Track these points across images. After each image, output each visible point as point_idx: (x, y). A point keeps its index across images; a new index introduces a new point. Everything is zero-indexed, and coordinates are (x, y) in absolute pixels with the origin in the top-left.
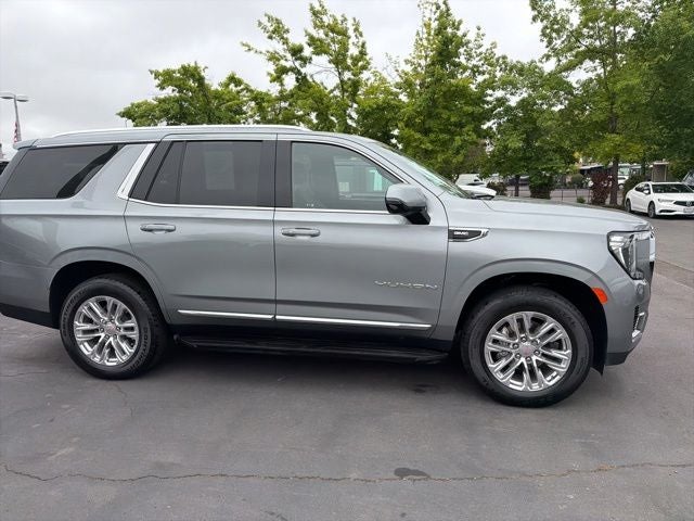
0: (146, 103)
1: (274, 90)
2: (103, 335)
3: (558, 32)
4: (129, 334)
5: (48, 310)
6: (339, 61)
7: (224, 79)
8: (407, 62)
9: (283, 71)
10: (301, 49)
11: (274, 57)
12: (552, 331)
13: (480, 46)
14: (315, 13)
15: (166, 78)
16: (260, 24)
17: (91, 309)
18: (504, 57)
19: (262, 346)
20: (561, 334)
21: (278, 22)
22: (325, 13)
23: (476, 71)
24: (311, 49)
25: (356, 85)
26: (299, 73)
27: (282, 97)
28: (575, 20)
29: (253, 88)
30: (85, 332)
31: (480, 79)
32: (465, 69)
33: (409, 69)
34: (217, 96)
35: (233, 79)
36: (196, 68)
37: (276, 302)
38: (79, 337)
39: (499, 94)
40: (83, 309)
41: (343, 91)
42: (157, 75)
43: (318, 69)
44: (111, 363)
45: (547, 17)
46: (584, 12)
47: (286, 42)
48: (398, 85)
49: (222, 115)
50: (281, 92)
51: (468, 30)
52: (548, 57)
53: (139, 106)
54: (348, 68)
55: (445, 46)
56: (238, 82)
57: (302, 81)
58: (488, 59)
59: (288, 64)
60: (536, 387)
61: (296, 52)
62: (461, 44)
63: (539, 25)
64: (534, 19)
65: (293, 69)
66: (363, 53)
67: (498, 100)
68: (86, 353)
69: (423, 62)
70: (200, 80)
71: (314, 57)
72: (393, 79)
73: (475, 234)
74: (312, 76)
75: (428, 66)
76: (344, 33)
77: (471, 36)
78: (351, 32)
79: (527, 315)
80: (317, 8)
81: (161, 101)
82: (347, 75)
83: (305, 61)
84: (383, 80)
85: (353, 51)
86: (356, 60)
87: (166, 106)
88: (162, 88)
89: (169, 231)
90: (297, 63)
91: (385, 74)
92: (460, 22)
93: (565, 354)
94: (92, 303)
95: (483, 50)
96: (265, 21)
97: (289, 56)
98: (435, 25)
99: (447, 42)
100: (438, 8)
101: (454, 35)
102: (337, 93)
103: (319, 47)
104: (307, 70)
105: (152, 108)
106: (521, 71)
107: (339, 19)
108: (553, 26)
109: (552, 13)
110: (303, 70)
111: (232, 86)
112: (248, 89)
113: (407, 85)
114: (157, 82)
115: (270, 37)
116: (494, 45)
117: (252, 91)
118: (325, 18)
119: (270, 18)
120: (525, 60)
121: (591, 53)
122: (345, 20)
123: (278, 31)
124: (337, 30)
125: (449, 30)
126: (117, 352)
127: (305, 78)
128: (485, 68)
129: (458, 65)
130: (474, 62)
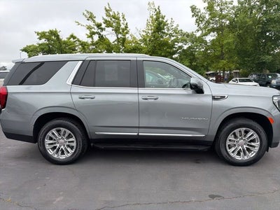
0: (33, 45)
1: (89, 41)
2: (58, 145)
3: (201, 21)
4: (71, 144)
5: (32, 135)
6: (117, 30)
7: (68, 36)
8: (143, 31)
9: (94, 33)
10: (101, 25)
11: (89, 28)
12: (252, 135)
14: (107, 11)
15: (42, 35)
17: (53, 134)
18: (181, 30)
20: (256, 136)
21: (91, 13)
22: (111, 11)
23: (171, 35)
24: (105, 25)
25: (124, 40)
27: (93, 44)
28: (207, 17)
29: (81, 40)
30: (50, 144)
31: (173, 38)
32: (167, 34)
33: (144, 34)
34: (65, 43)
35: (72, 36)
36: (56, 31)
37: (139, 127)
38: (47, 147)
39: (180, 44)
40: (50, 134)
41: (119, 42)
42: (38, 34)
43: (108, 33)
44: (63, 157)
45: (197, 15)
46: (210, 14)
47: (94, 22)
48: (140, 40)
49: (67, 51)
50: (92, 42)
51: (167, 19)
52: (198, 31)
53: (30, 47)
54: (120, 33)
55: (159, 25)
56: (74, 38)
57: (101, 37)
58: (175, 31)
59: (95, 31)
60: (246, 158)
61: (99, 26)
62: (165, 25)
63: (195, 18)
64: (193, 16)
65: (97, 33)
66: (126, 27)
67: (179, 47)
68: (50, 153)
69: (150, 32)
70: (58, 37)
71: (106, 28)
72: (139, 38)
73: (223, 97)
74: (105, 36)
75: (152, 33)
76: (118, 19)
77: (169, 22)
78: (121, 19)
79: (243, 129)
80: (108, 8)
81: (40, 45)
82: (120, 36)
83: (102, 29)
84: (134, 38)
85: (123, 26)
86: (123, 30)
87: (43, 47)
88: (40, 39)
89: (92, 98)
90: (99, 30)
91: (135, 36)
92: (165, 17)
93: (257, 144)
94: (54, 131)
95: (173, 27)
96: (85, 13)
97: (96, 27)
98: (155, 17)
99: (160, 23)
100: (156, 10)
101: (163, 21)
102: (116, 43)
103: (108, 24)
104: (103, 33)
105: (36, 48)
106: (188, 36)
107: (116, 13)
108: (200, 19)
109: (199, 14)
110: (101, 33)
111: (72, 39)
112: (78, 40)
113: (144, 40)
114: (38, 37)
115: (88, 20)
116: (178, 25)
118: (111, 13)
119: (88, 12)
120: (189, 32)
121: (213, 30)
122: (119, 14)
123: (91, 17)
124: (116, 18)
125: (161, 19)
126: (65, 152)
127: (102, 36)
128: (174, 34)
129: (164, 33)
130: (170, 32)
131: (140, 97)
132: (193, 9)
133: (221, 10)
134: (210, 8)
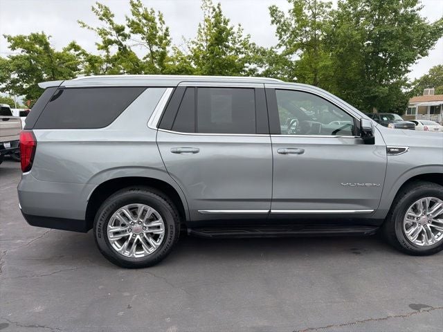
1: (103, 54)
2: (131, 234)
3: (285, 31)
4: (156, 232)
5: (84, 219)
6: (151, 40)
7: (67, 46)
8: (193, 42)
9: (111, 42)
10: (123, 29)
11: (103, 33)
13: (240, 36)
14: (133, 5)
15: (17, 42)
16: (93, 9)
18: (254, 44)
19: (259, 232)
21: (106, 9)
22: (141, 6)
23: (238, 51)
24: (130, 29)
25: (163, 55)
26: (121, 44)
27: (108, 61)
28: (294, 25)
29: (88, 53)
30: (116, 233)
31: (241, 56)
32: (232, 49)
33: (195, 47)
34: (59, 56)
36: (43, 36)
37: (272, 200)
38: (112, 238)
39: (253, 66)
40: (117, 215)
41: (154, 58)
42: (10, 39)
43: (135, 43)
44: (139, 255)
45: (279, 22)
46: (297, 21)
47: (112, 23)
48: (189, 57)
49: (63, 70)
50: (108, 56)
51: (233, 25)
52: (280, 46)
54: (156, 44)
55: (219, 34)
56: (76, 48)
57: (124, 51)
58: (245, 44)
59: (113, 38)
60: (430, 242)
61: (119, 30)
62: (229, 34)
63: (275, 27)
64: (273, 22)
65: (116, 42)
66: (166, 35)
67: (250, 70)
68: (117, 250)
69: (205, 44)
70: (46, 46)
71: (132, 34)
72: (187, 53)
73: (402, 150)
74: (129, 47)
75: (210, 46)
76: (152, 20)
77: (235, 30)
78: (157, 20)
79: (428, 199)
80: (136, 2)
81: (14, 59)
82: (155, 48)
83: (125, 37)
84: (179, 53)
85: (160, 34)
86: (161, 39)
87: (19, 63)
88: (13, 49)
89: (194, 152)
90: (120, 38)
91: (181, 49)
92: (228, 21)
94: (125, 209)
95: (242, 38)
96: (96, 7)
97: (114, 32)
98: (213, 20)
99: (221, 31)
100: (214, 10)
101: (226, 28)
102: (148, 59)
103: (136, 28)
104: (127, 43)
105: (7, 63)
106: (264, 53)
107: (149, 11)
108: (283, 29)
109: (282, 20)
110: (124, 43)
111: (72, 51)
112: (84, 53)
113: (196, 57)
114: (10, 44)
115: (101, 19)
116: (249, 36)
117: (87, 55)
118: (140, 10)
119: (100, 6)
121: (301, 46)
122: (153, 12)
123: (107, 15)
124: (148, 18)
125: (222, 24)
126: (144, 246)
127: (125, 48)
128: (243, 50)
129: (227, 47)
130: (237, 46)
131: (275, 150)
132: (273, 11)
133: (314, 15)
134: (298, 12)
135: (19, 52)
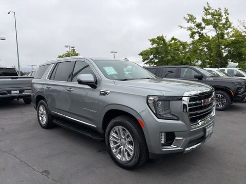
0: (147, 50)
1: (190, 41)
7: (170, 39)
10: (201, 24)
11: (190, 29)
14: (206, 10)
15: (153, 41)
16: (184, 18)
21: (192, 16)
22: (210, 9)
24: (205, 24)
26: (200, 33)
27: (193, 43)
29: (181, 41)
34: (170, 45)
35: (173, 39)
36: (162, 37)
42: (151, 41)
43: (208, 31)
47: (194, 23)
50: (193, 41)
53: (145, 51)
56: (175, 40)
57: (201, 35)
59: (196, 31)
61: (199, 26)
65: (198, 32)
66: (227, 22)
70: (164, 40)
71: (206, 26)
72: (242, 30)
74: (206, 34)
76: (220, 15)
78: (223, 14)
80: (207, 7)
81: (151, 49)
83: (203, 28)
84: (237, 31)
85: (223, 21)
86: (224, 25)
87: (152, 51)
88: (153, 45)
90: (199, 30)
96: (186, 16)
97: (196, 27)
103: (208, 22)
104: (204, 32)
105: (148, 52)
107: (218, 10)
110: (202, 32)
111: (173, 41)
112: (179, 41)
114: (151, 43)
115: (188, 22)
118: (210, 11)
119: (189, 15)
122: (220, 9)
123: (191, 19)
124: (217, 15)
135: (155, 46)
